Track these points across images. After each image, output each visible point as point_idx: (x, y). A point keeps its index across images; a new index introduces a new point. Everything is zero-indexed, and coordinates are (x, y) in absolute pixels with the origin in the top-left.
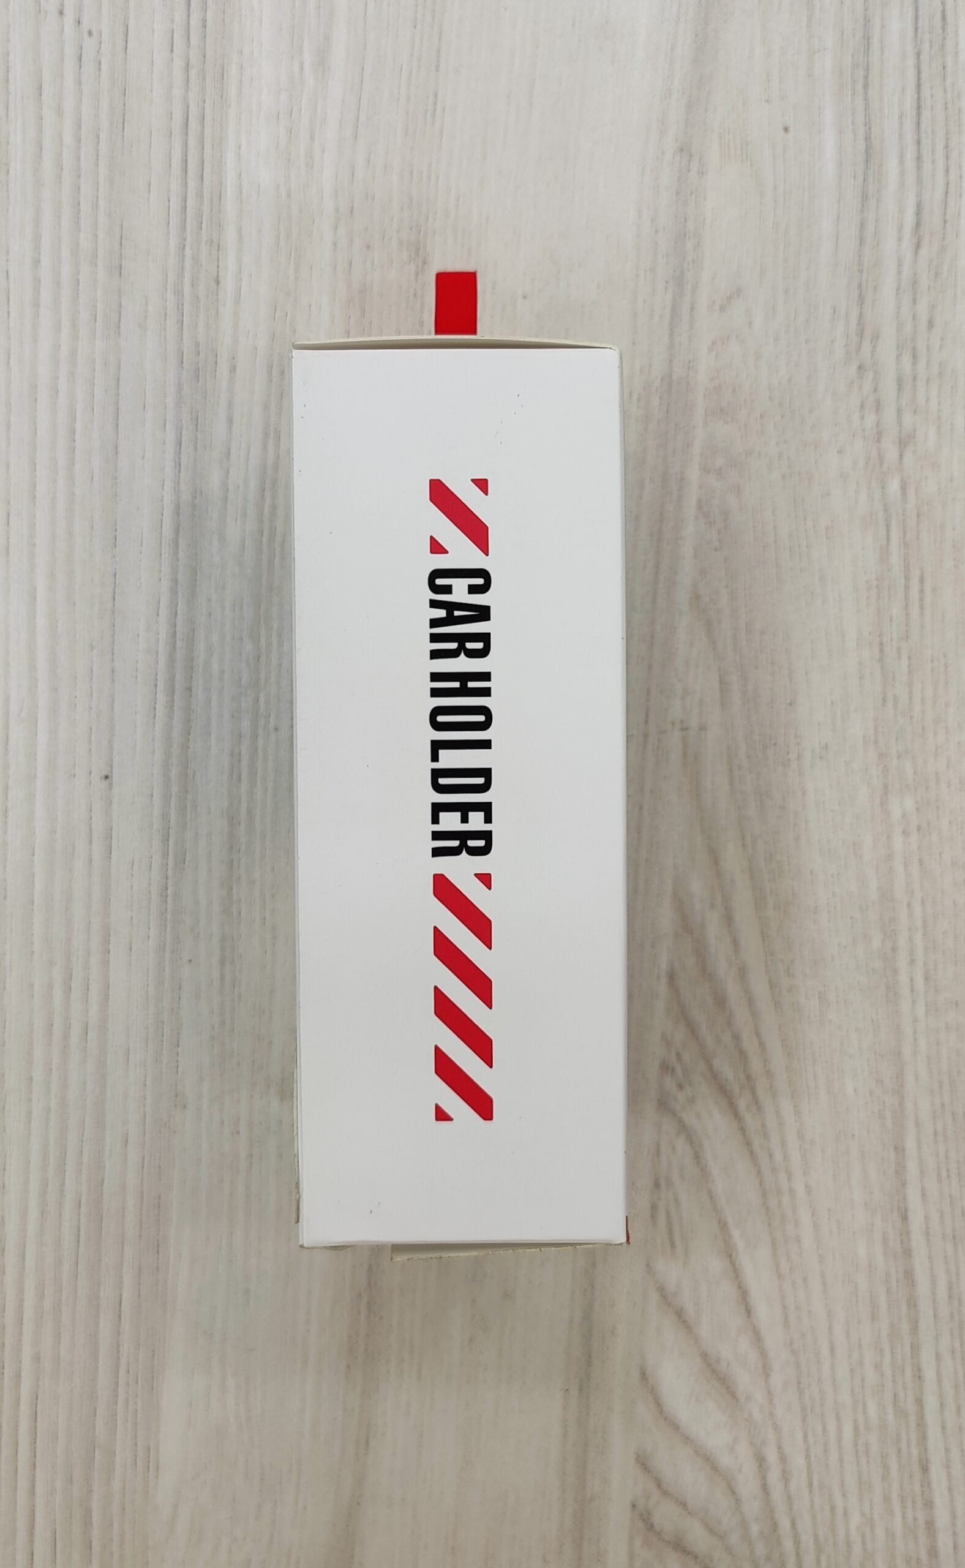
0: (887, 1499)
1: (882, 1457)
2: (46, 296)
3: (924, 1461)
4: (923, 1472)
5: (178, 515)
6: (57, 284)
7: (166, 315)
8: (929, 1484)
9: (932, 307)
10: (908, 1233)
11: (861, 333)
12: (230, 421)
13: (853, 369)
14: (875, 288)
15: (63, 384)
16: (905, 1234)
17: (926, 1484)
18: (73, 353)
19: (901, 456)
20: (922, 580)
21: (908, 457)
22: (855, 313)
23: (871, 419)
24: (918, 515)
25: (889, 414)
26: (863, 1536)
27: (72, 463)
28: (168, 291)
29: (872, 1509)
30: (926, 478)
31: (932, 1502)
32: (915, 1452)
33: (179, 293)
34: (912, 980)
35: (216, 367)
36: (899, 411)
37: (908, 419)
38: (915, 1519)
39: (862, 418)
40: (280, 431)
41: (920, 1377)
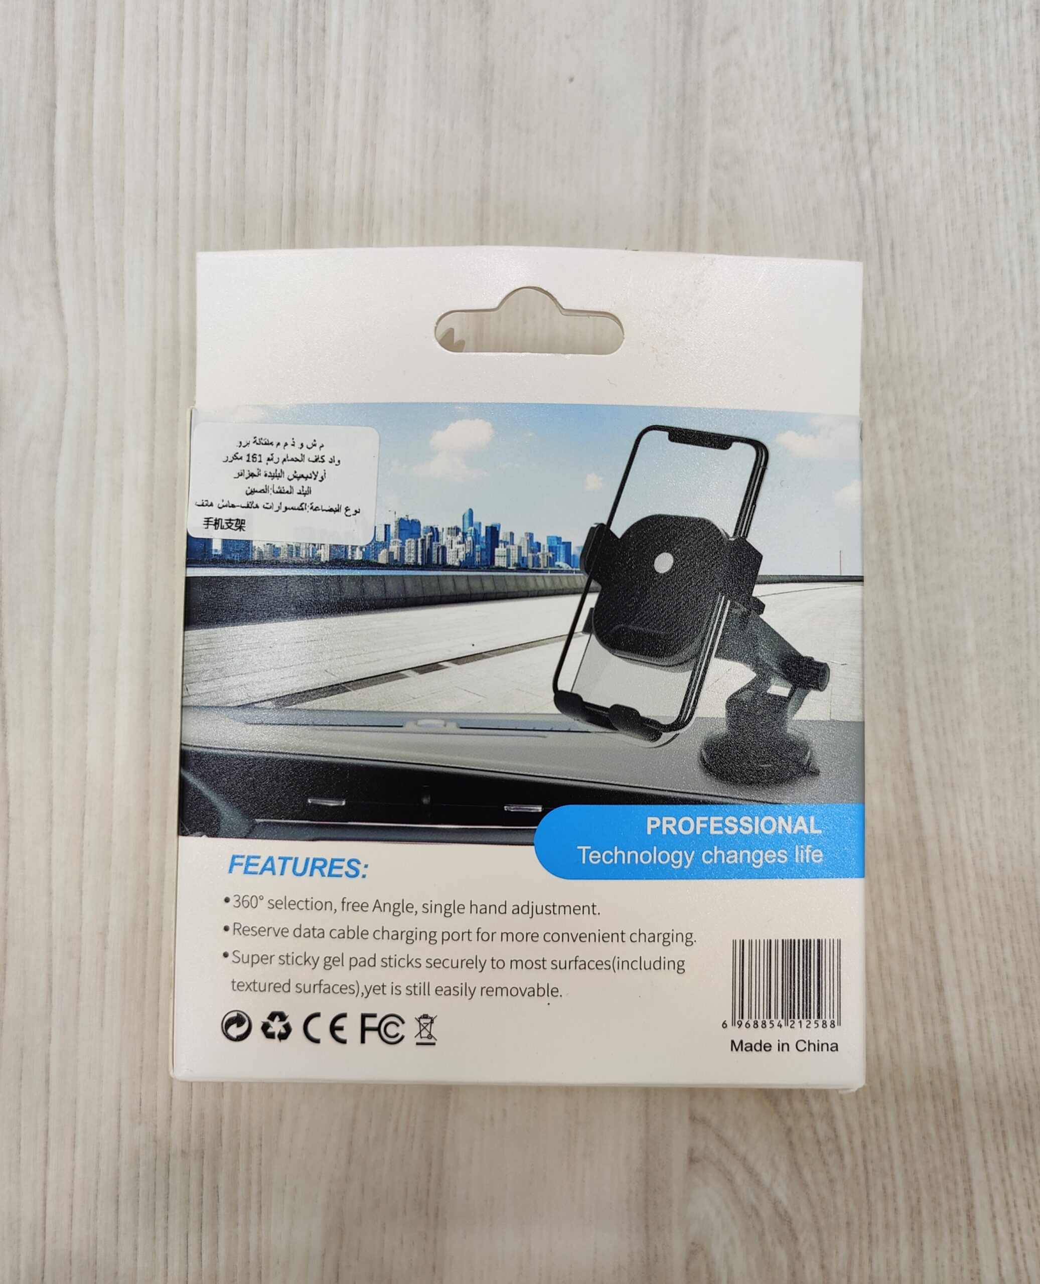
0: (909, 1016)
1: (903, 979)
2: (187, 43)
3: (939, 982)
4: (939, 991)
5: (295, 210)
6: (197, 34)
7: (283, 56)
8: (944, 1002)
9: (888, 38)
10: (914, 783)
11: (833, 58)
12: (335, 137)
13: (828, 87)
14: (843, 25)
15: (201, 111)
16: (911, 784)
17: (942, 1001)
18: (210, 86)
19: (870, 152)
20: (892, 247)
21: (876, 152)
22: (827, 44)
23: (844, 124)
24: (887, 197)
25: (859, 120)
26: (891, 1050)
27: (208, 171)
28: (285, 38)
29: (897, 1026)
30: (891, 169)
31: (948, 1018)
32: (931, 973)
33: (294, 40)
34: (904, 568)
35: (324, 95)
36: (867, 118)
37: (874, 123)
38: (934, 1034)
39: (838, 123)
40: (376, 144)
41: (931, 907)
